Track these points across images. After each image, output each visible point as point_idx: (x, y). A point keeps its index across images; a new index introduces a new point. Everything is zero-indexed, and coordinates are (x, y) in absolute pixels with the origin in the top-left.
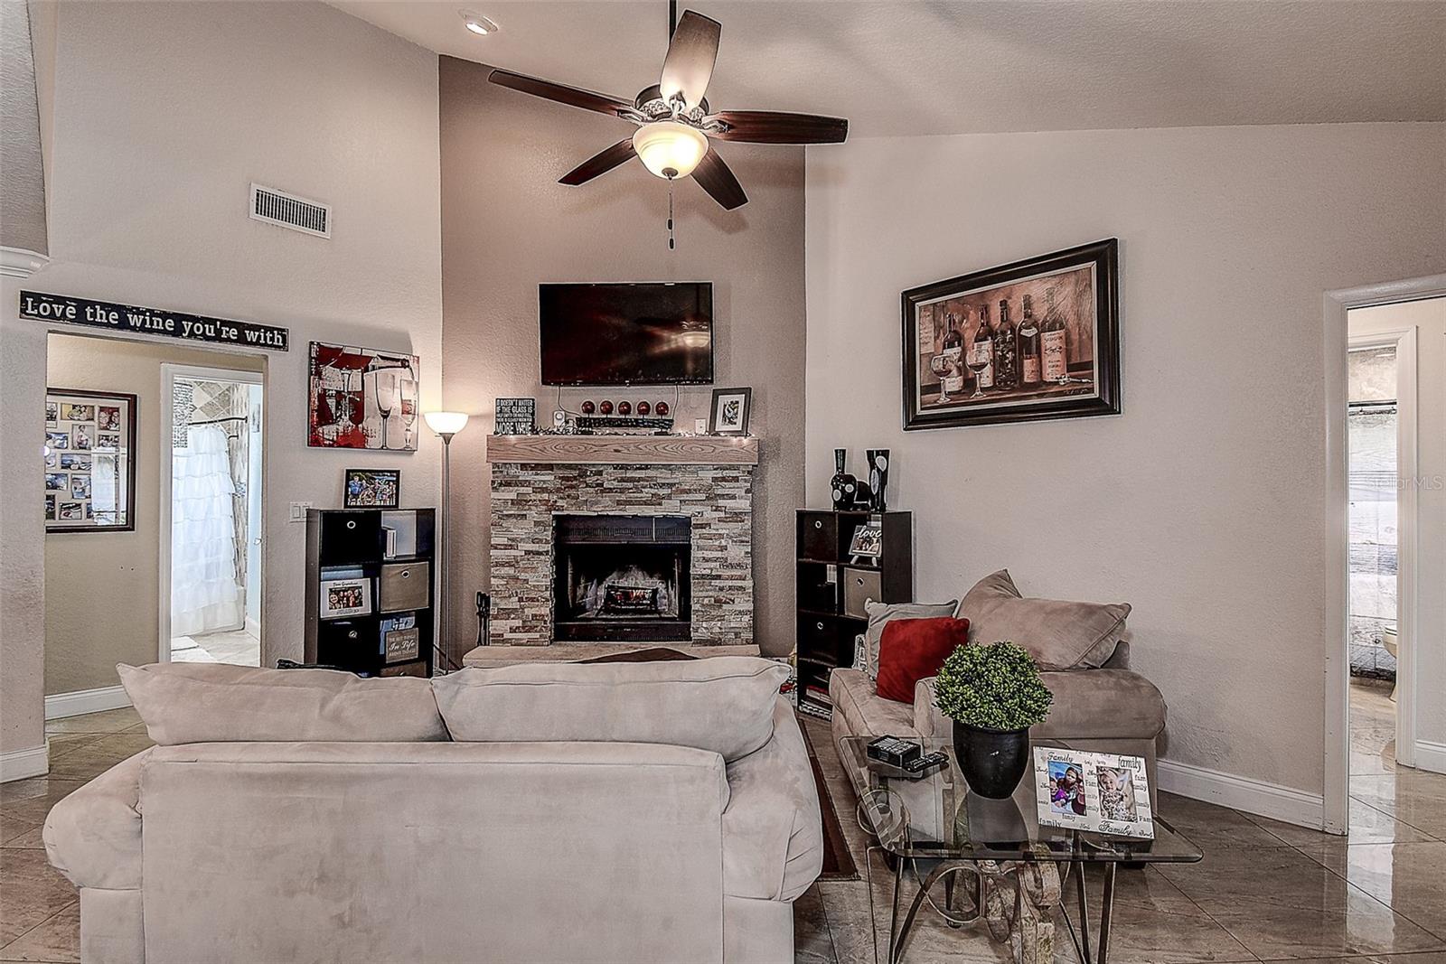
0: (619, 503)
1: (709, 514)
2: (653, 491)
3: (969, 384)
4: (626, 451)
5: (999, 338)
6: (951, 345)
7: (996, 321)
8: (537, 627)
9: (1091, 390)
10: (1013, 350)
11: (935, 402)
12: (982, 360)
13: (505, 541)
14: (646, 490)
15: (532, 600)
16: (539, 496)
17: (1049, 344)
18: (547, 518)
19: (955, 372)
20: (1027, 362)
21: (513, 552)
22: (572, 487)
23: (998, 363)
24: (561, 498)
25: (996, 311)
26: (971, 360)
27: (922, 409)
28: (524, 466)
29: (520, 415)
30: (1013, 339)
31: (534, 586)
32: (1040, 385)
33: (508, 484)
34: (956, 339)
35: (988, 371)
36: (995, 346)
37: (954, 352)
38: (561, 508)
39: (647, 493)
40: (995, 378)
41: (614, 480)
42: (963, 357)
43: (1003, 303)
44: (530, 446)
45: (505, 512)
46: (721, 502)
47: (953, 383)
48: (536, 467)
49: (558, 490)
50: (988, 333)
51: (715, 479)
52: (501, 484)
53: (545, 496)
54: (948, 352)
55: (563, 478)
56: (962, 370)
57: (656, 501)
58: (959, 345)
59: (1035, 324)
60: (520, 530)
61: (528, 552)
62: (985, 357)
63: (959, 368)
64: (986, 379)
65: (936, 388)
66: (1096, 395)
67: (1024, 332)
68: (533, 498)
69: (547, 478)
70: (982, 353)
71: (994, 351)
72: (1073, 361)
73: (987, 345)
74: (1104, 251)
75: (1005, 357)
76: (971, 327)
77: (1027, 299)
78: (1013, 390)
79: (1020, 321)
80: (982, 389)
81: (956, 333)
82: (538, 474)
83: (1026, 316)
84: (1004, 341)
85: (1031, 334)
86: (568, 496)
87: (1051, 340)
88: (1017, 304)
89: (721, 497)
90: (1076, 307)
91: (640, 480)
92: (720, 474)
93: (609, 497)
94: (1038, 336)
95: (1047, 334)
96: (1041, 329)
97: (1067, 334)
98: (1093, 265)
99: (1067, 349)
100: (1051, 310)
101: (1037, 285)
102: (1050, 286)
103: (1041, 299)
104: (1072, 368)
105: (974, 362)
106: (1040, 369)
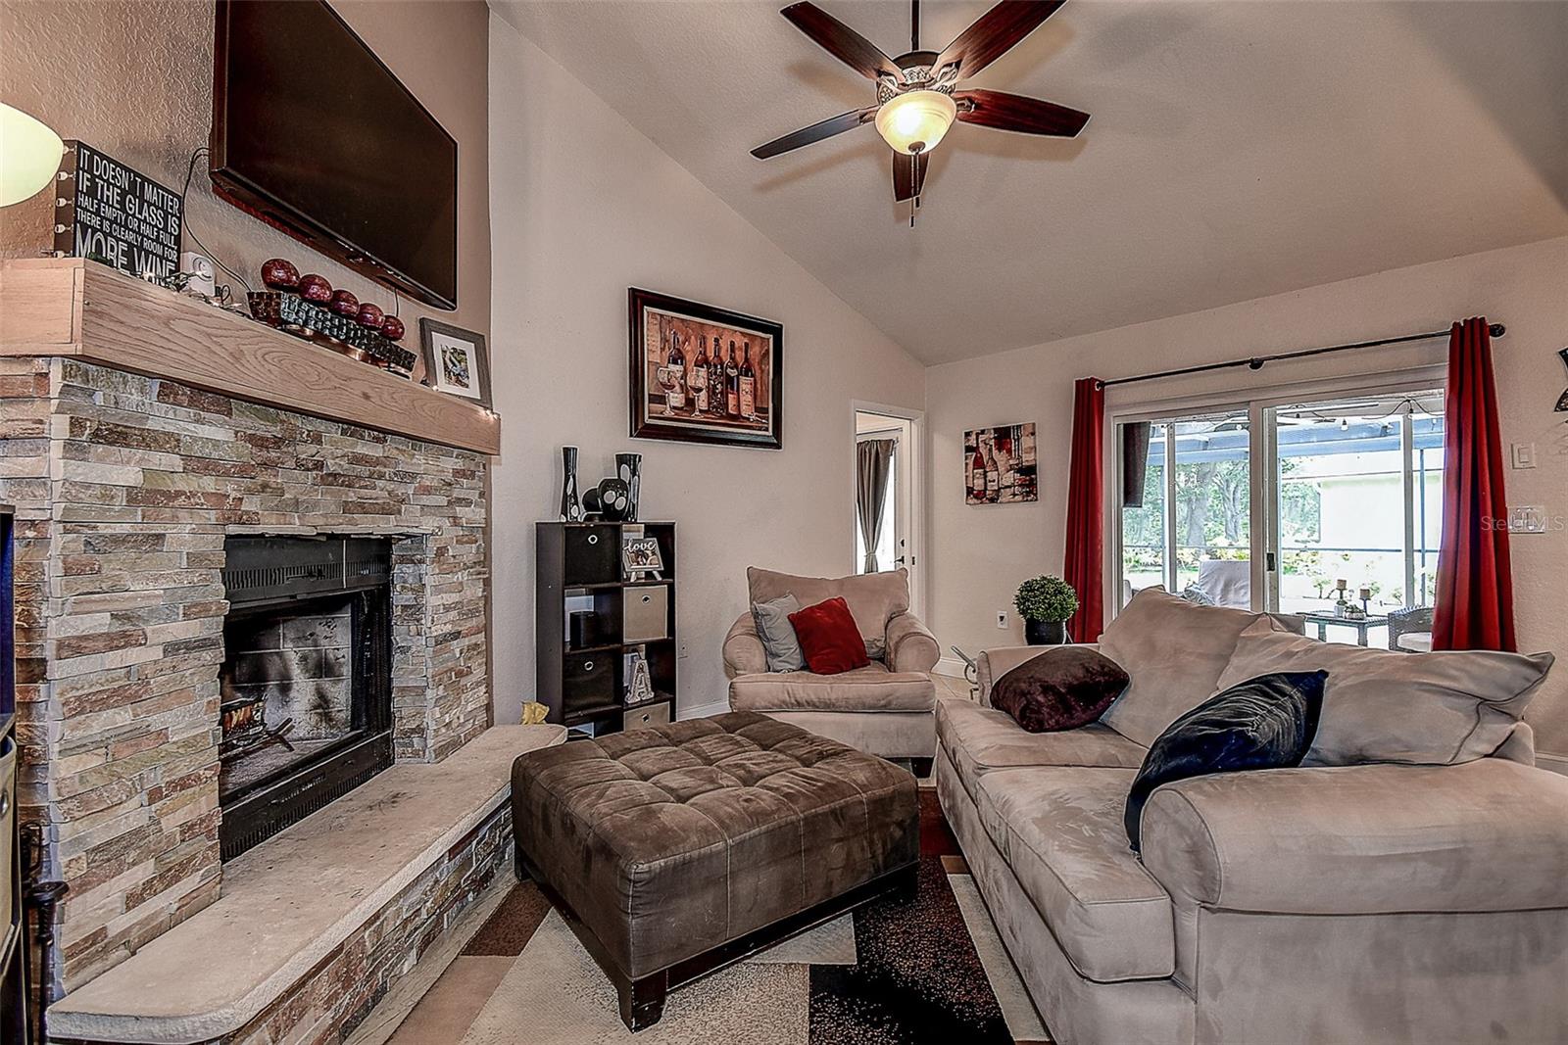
1: (449, 532)
3: (690, 403)
5: (712, 369)
6: (675, 362)
7: (711, 354)
8: (194, 857)
9: (767, 430)
10: (721, 383)
11: (661, 413)
12: (699, 384)
13: (99, 622)
14: (382, 483)
15: (182, 784)
16: (194, 482)
17: (744, 386)
18: (213, 545)
19: (677, 388)
20: (730, 396)
21: (133, 656)
22: (271, 465)
23: (711, 391)
24: (250, 492)
25: (711, 344)
26: (691, 382)
27: (650, 417)
28: (170, 388)
29: (145, 229)
30: (722, 373)
31: (186, 744)
32: (739, 417)
33: (117, 437)
34: (678, 358)
35: (703, 394)
36: (709, 374)
37: (677, 369)
38: (250, 519)
39: (380, 492)
40: (709, 403)
41: (341, 457)
42: (684, 376)
43: (716, 340)
44: (209, 335)
45: (103, 529)
46: (459, 511)
47: (676, 399)
48: (200, 397)
49: (243, 471)
50: (703, 362)
51: (456, 473)
52: (96, 436)
53: (209, 483)
54: (672, 367)
55: (252, 439)
56: (684, 388)
57: (394, 505)
58: (682, 364)
59: (736, 366)
60: (144, 588)
61: (171, 648)
62: (701, 383)
63: (681, 385)
64: (702, 402)
65: (661, 399)
66: (770, 433)
67: (729, 371)
68: (181, 486)
69: (215, 433)
70: (699, 378)
71: (708, 379)
72: (759, 405)
73: (703, 372)
74: (776, 331)
75: (715, 386)
76: (691, 351)
77: (732, 344)
78: (722, 417)
79: (727, 360)
80: (701, 411)
81: (679, 350)
82: (198, 421)
83: (731, 358)
84: (715, 373)
85: (733, 373)
86: (265, 486)
87: (745, 383)
88: (725, 345)
89: (459, 500)
90: (760, 363)
91: (378, 462)
92: (460, 464)
93: (332, 494)
94: (738, 378)
95: (743, 378)
96: (741, 372)
97: (755, 382)
98: (771, 337)
99: (754, 393)
100: (747, 359)
101: (740, 337)
102: (746, 340)
103: (741, 348)
104: (757, 409)
105: (693, 384)
106: (738, 405)
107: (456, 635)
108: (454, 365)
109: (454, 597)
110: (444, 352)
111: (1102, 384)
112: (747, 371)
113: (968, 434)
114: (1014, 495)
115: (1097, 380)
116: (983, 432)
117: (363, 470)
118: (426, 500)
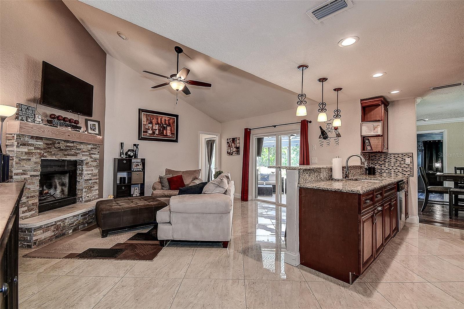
0: (65, 155)
1: (89, 160)
2: (75, 151)
3: (154, 133)
4: (71, 136)
5: (160, 125)
6: (150, 124)
7: (159, 122)
8: (34, 208)
9: (174, 138)
10: (162, 128)
11: (146, 135)
13: (21, 171)
14: (73, 151)
15: (32, 197)
16: (36, 151)
17: (168, 129)
18: (39, 160)
19: (150, 129)
20: (164, 131)
21: (25, 176)
22: (50, 148)
23: (159, 130)
24: (45, 152)
25: (159, 120)
26: (154, 128)
27: (143, 136)
28: (32, 137)
29: (29, 114)
30: (162, 126)
31: (33, 191)
32: (167, 135)
33: (24, 145)
34: (151, 123)
35: (157, 131)
36: (159, 126)
37: (151, 125)
38: (45, 157)
39: (73, 152)
40: (159, 133)
41: (64, 146)
42: (152, 127)
43: (161, 119)
44: (39, 129)
45: (21, 158)
46: (92, 156)
47: (150, 132)
48: (38, 138)
49: (45, 149)
50: (157, 123)
51: (91, 148)
52: (21, 145)
53: (39, 151)
54: (149, 125)
55: (46, 144)
56: (152, 129)
57: (76, 154)
59: (166, 124)
60: (27, 166)
61: (31, 176)
62: (157, 128)
63: (151, 129)
65: (146, 132)
66: (175, 139)
67: (164, 125)
68: (34, 152)
69: (40, 143)
70: (156, 127)
71: (159, 127)
72: (172, 133)
73: (157, 126)
74: (177, 116)
75: (161, 129)
76: (154, 121)
77: (165, 120)
78: (162, 136)
79: (164, 123)
80: (156, 134)
81: (151, 121)
82: (37, 141)
83: (165, 122)
84: (160, 126)
85: (165, 126)
86: (48, 151)
87: (169, 128)
88: (163, 120)
89: (92, 154)
90: (173, 124)
91: (72, 147)
92: (92, 147)
93: (62, 152)
94: (166, 127)
95: (168, 127)
96: (167, 126)
97: (171, 128)
98: (175, 118)
99: (171, 130)
100: (169, 123)
101: (167, 118)
102: (169, 119)
103: (167, 120)
104: (172, 134)
105: (155, 128)
106: (167, 133)
107: (91, 180)
108: (93, 127)
109: (91, 172)
110: (91, 125)
111: (250, 129)
112: (169, 125)
113: (227, 139)
114: (235, 153)
115: (248, 128)
116: (230, 139)
117: (69, 148)
118: (83, 153)
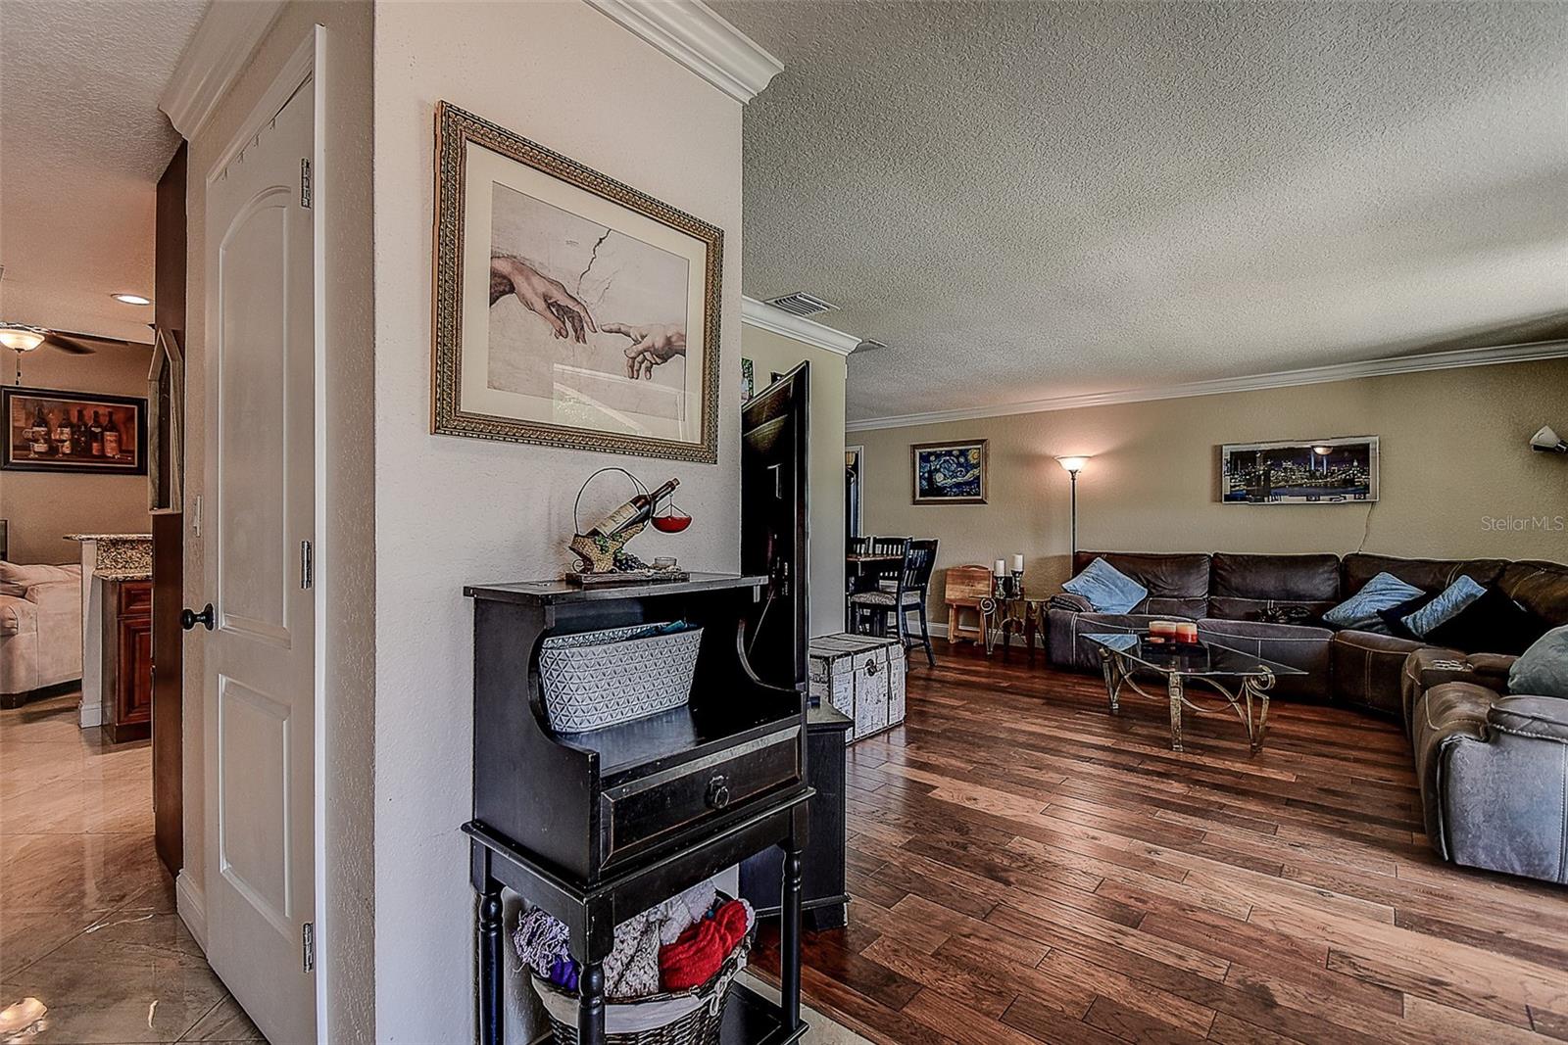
3: (54, 450)
5: (76, 429)
6: (39, 426)
7: (74, 420)
9: (132, 464)
10: (86, 437)
11: (26, 456)
12: (64, 437)
17: (109, 438)
19: (41, 441)
20: (95, 444)
23: (74, 443)
25: (74, 413)
26: (55, 437)
30: (85, 431)
32: (103, 457)
34: (42, 421)
35: (67, 444)
36: (73, 432)
37: (42, 429)
40: (72, 449)
42: (49, 433)
43: (80, 411)
47: (40, 447)
50: (69, 424)
54: (36, 429)
56: (48, 441)
58: (46, 426)
59: (100, 426)
62: (66, 437)
63: (45, 439)
64: (66, 448)
65: (27, 448)
66: (135, 466)
67: (93, 429)
70: (63, 434)
71: (72, 435)
72: (123, 448)
73: (67, 430)
74: (139, 403)
75: (79, 439)
76: (55, 418)
77: (96, 413)
78: (85, 457)
79: (91, 423)
80: (63, 454)
81: (43, 419)
83: (95, 421)
84: (79, 431)
85: (98, 430)
87: (109, 436)
88: (89, 414)
90: (124, 423)
94: (102, 433)
95: (108, 433)
96: (105, 429)
97: (120, 435)
98: (136, 407)
99: (119, 441)
100: (110, 421)
101: (103, 409)
102: (110, 410)
103: (104, 415)
104: (121, 451)
105: (57, 437)
106: (102, 449)
112: (112, 427)
